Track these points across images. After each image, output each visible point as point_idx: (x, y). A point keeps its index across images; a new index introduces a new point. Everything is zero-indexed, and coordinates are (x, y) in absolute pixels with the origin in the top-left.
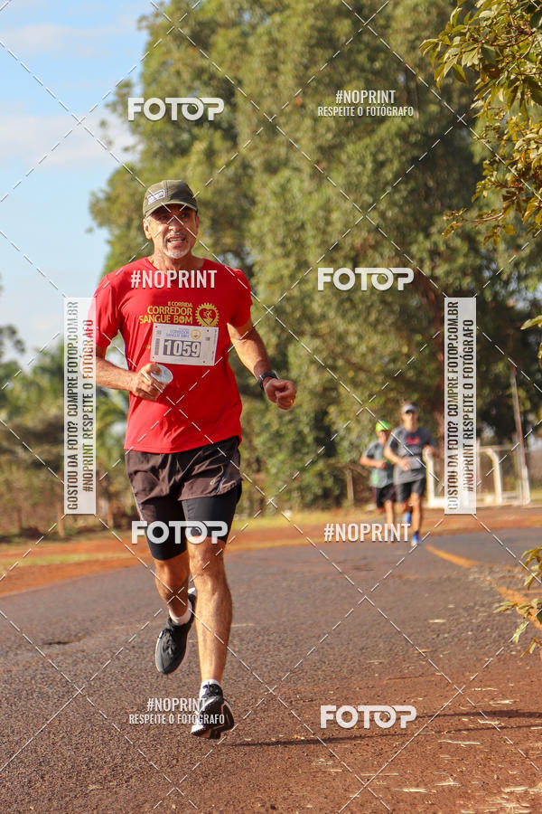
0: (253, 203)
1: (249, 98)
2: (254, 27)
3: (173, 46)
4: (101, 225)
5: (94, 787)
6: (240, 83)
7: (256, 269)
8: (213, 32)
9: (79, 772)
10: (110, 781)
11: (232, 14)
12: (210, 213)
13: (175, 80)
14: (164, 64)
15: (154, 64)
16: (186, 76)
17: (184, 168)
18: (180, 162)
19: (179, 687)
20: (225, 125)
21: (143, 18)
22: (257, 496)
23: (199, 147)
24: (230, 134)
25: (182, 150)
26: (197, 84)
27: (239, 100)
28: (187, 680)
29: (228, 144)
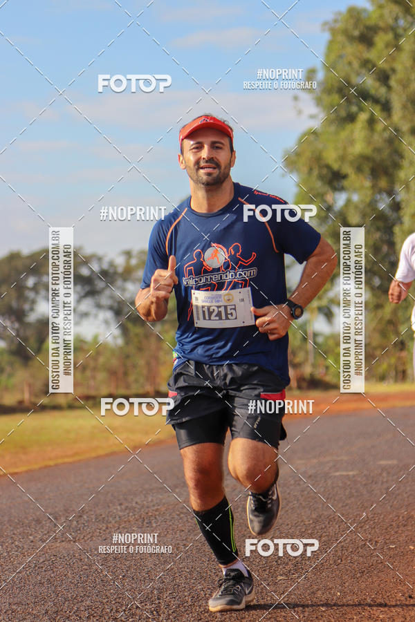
0: (402, 157)
1: (400, 82)
2: (405, 30)
3: (347, 44)
4: (291, 171)
5: (281, 578)
6: (394, 70)
7: (403, 205)
8: (376, 33)
9: (271, 567)
10: (294, 574)
11: (390, 21)
12: (371, 165)
13: (347, 68)
14: (341, 57)
15: (333, 57)
16: (356, 64)
17: (352, 132)
18: (349, 127)
19: (343, 506)
20: (383, 100)
21: (325, 23)
22: (400, 368)
23: (363, 117)
24: (386, 107)
25: (351, 118)
26: (364, 71)
27: (393, 83)
28: (349, 502)
29: (385, 114)
